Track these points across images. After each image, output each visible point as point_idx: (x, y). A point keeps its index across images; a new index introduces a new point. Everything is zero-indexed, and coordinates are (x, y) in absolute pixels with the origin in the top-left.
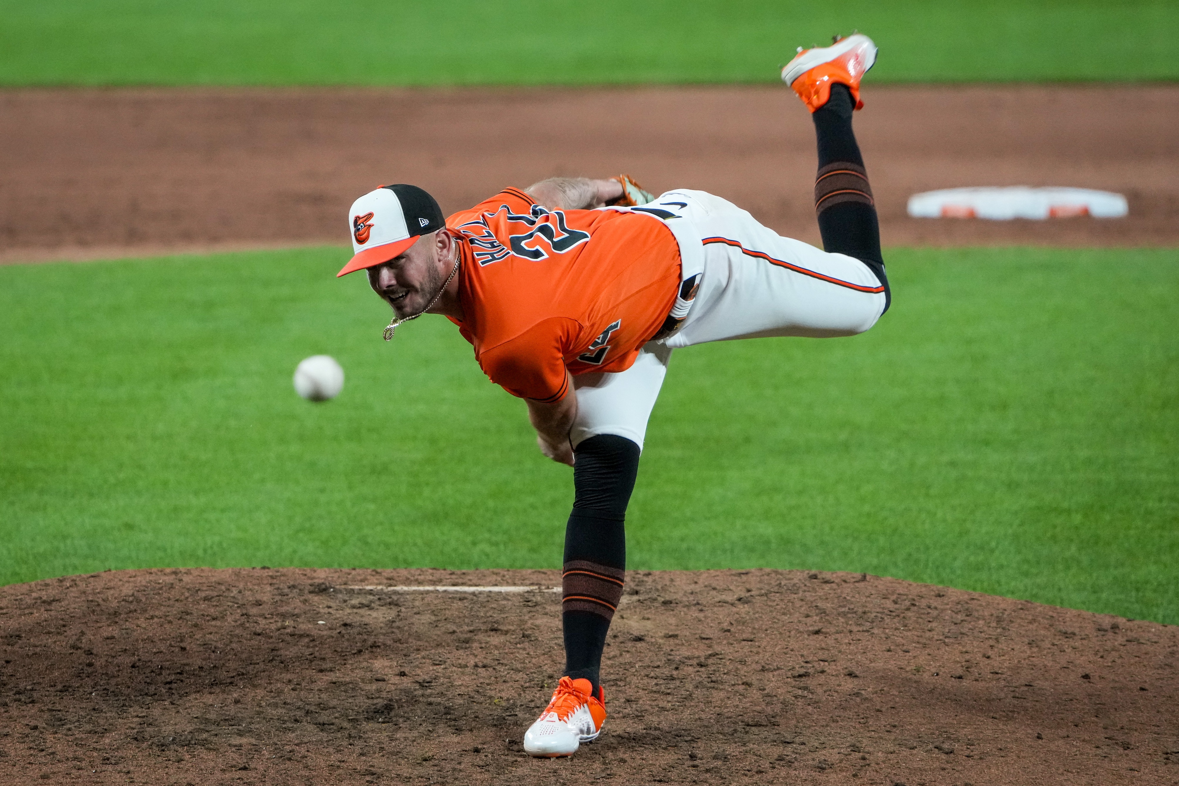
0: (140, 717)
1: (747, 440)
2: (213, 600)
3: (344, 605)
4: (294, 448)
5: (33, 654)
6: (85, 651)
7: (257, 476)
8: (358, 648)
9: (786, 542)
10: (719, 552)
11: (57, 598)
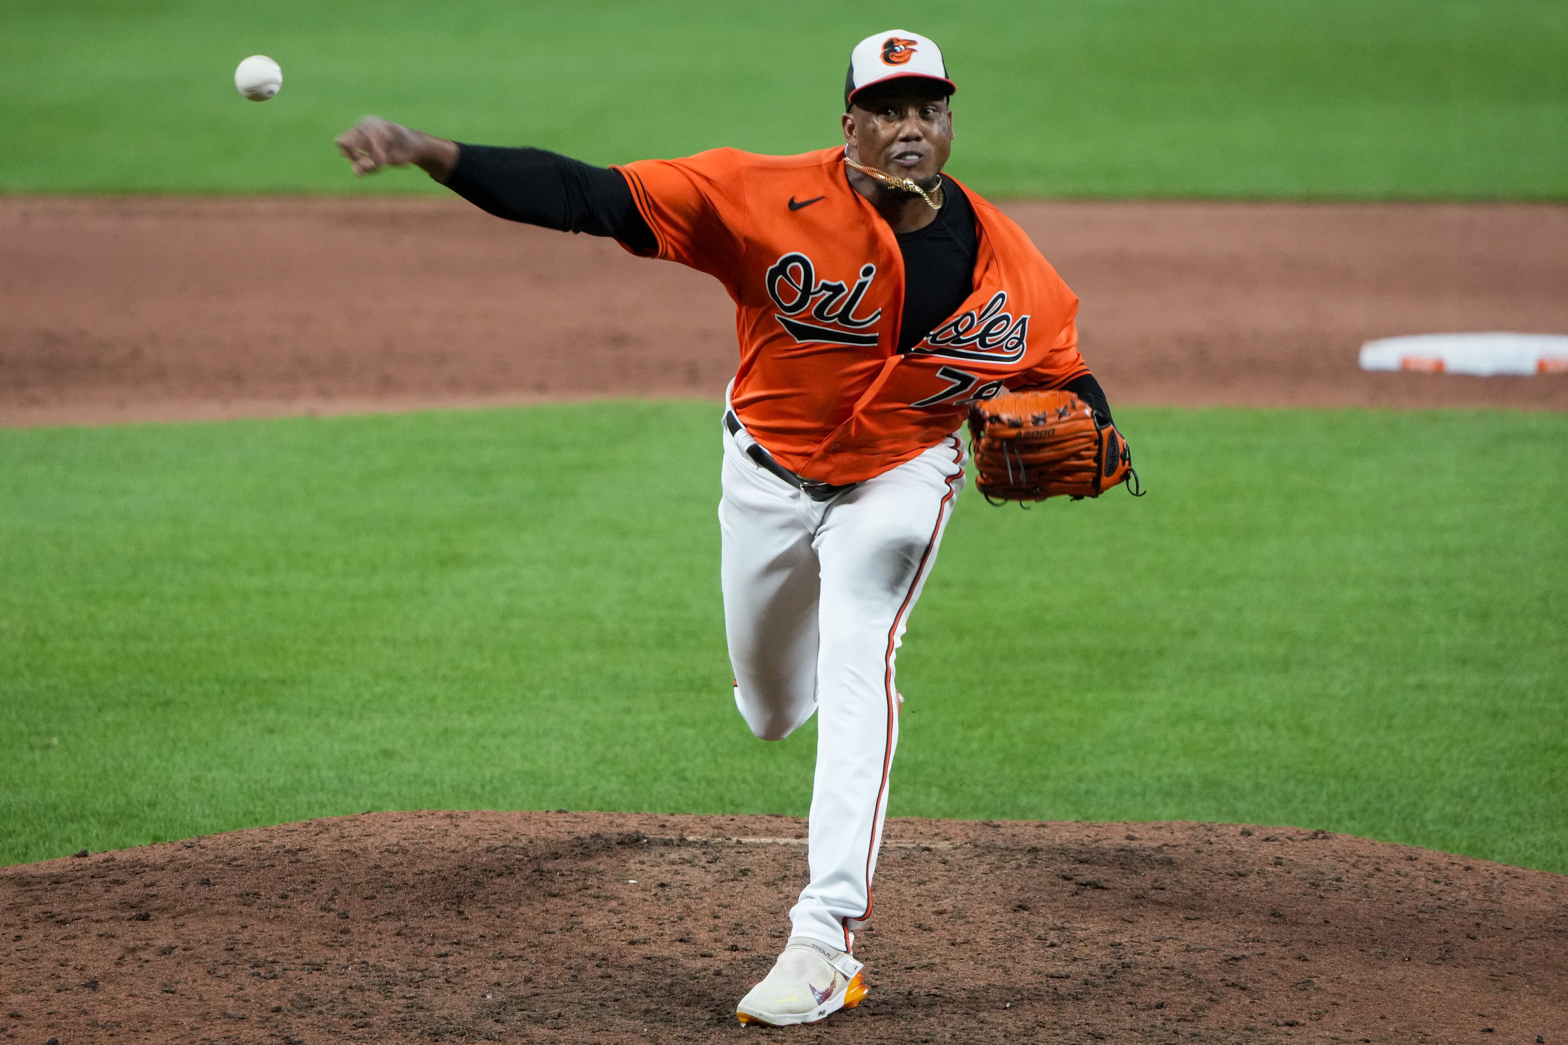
0: (407, 998)
1: (1161, 653)
2: (498, 851)
3: (660, 860)
4: (591, 657)
5: (275, 917)
6: (339, 915)
7: (546, 692)
8: (678, 915)
9: (1210, 784)
10: (1127, 797)
11: (304, 847)
